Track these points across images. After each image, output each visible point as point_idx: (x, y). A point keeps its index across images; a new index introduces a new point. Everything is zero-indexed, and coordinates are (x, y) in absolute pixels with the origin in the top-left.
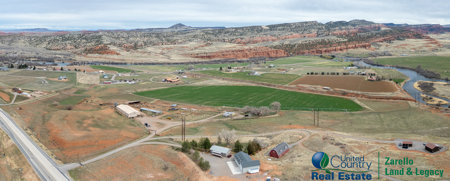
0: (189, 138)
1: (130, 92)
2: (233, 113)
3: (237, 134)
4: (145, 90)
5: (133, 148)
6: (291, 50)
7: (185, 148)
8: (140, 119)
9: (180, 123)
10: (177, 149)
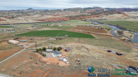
0: (38, 48)
1: (13, 35)
2: (53, 39)
3: (54, 45)
5: (18, 54)
6: (71, 18)
7: (37, 51)
8: (19, 44)
10: (35, 52)
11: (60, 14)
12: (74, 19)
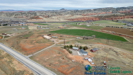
0: (66, 45)
1: (47, 31)
2: (80, 38)
3: (81, 44)
4: (52, 31)
5: (49, 48)
6: (101, 18)
7: (65, 47)
8: (51, 39)
9: (63, 40)
10: (63, 48)
11: (90, 14)
12: (103, 19)
